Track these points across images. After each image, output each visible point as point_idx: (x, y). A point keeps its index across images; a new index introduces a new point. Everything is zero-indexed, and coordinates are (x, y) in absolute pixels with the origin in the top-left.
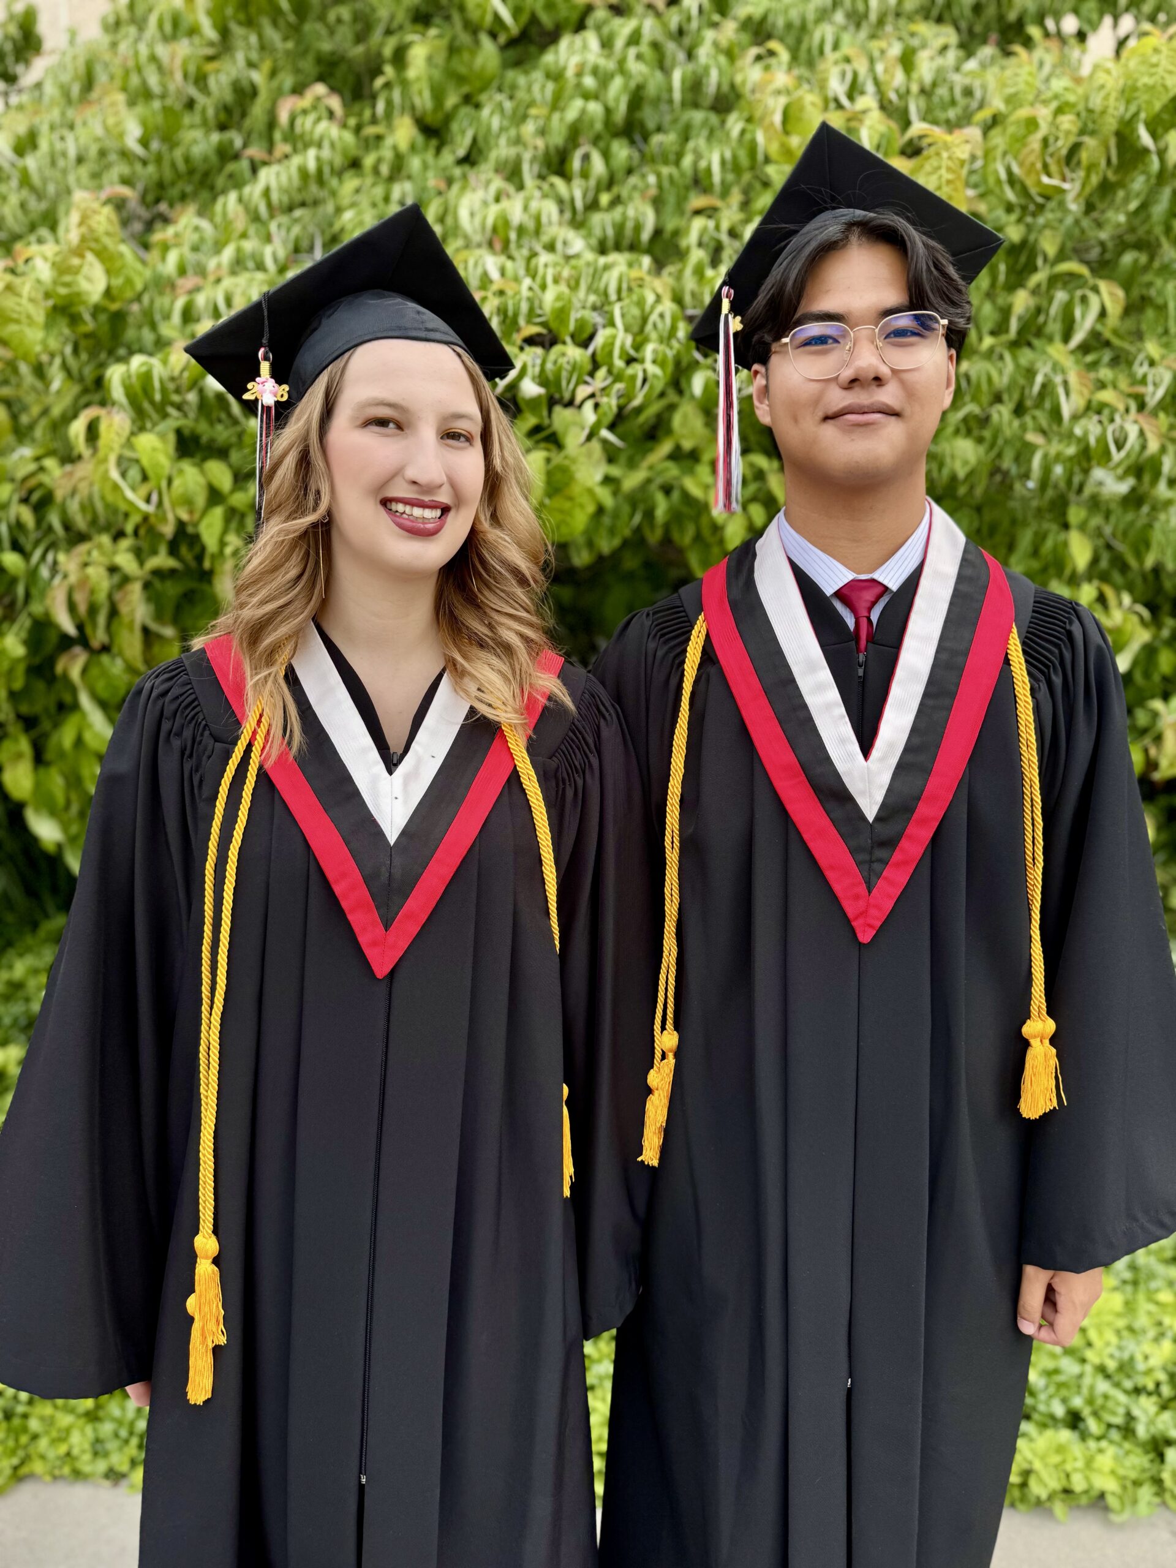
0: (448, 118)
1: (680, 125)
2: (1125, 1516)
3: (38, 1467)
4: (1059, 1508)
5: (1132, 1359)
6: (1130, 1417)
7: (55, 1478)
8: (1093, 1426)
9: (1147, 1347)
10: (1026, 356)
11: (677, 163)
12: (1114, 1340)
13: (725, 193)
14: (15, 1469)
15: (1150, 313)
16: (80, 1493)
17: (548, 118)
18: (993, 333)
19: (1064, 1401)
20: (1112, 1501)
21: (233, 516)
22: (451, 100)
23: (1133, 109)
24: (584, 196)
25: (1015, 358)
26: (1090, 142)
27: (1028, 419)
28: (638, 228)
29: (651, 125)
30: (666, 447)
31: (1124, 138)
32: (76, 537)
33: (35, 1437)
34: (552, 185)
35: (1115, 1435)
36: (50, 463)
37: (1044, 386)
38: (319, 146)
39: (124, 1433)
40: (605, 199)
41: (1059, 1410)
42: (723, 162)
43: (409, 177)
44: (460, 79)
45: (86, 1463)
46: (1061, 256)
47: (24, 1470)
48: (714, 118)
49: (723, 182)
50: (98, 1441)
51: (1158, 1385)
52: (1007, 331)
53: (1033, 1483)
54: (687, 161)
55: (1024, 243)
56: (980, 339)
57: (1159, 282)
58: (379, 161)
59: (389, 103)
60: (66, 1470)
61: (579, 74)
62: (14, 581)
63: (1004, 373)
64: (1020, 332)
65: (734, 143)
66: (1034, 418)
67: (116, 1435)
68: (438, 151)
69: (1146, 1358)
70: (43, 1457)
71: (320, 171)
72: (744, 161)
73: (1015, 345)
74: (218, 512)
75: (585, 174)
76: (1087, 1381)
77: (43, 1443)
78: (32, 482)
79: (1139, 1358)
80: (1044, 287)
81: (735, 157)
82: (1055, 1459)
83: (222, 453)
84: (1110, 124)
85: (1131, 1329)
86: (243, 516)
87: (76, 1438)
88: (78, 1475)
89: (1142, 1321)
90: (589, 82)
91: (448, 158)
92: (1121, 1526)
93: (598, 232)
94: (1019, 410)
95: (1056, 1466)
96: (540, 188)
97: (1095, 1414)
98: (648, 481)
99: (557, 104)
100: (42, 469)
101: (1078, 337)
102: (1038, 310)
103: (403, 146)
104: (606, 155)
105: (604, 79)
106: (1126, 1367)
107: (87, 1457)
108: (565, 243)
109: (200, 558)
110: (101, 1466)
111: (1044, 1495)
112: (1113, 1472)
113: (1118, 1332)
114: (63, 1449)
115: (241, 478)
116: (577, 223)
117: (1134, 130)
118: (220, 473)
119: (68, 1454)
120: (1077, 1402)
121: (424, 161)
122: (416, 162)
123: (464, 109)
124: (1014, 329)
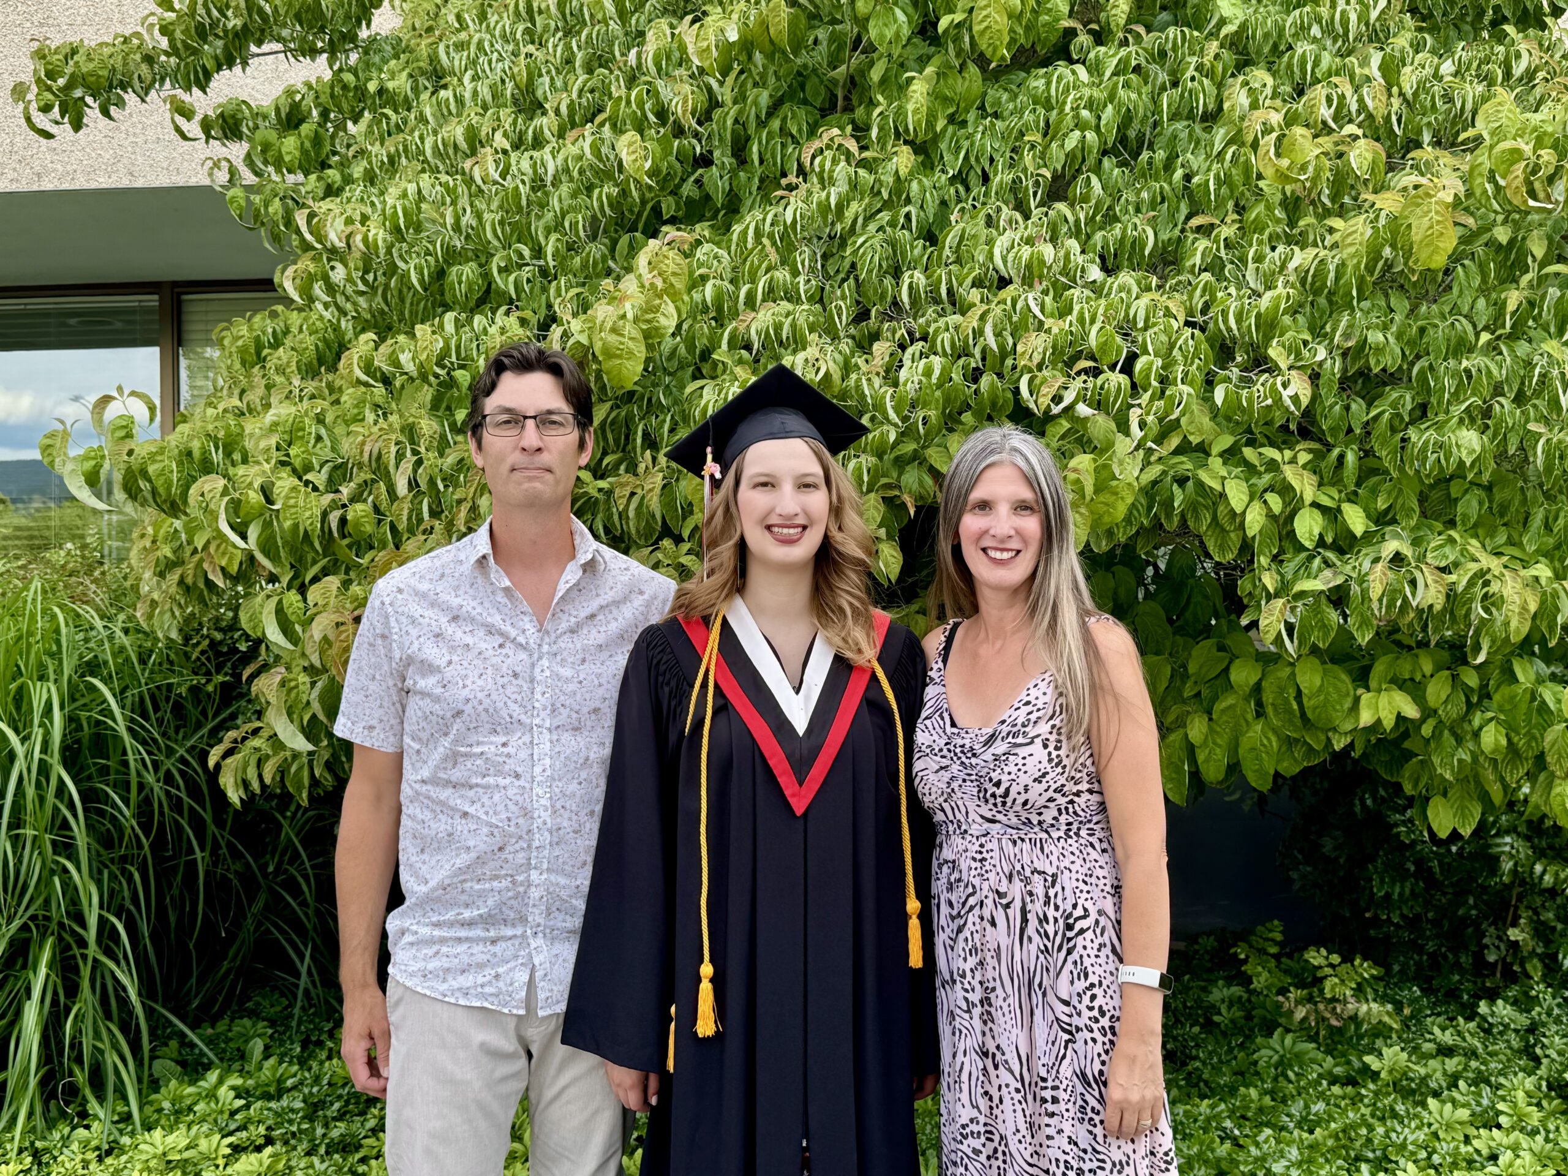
0: (936, 138)
10: (1523, 348)
11: (1168, 179)
17: (1046, 147)
22: (940, 125)
25: (1512, 350)
27: (1529, 408)
28: (1140, 244)
30: (1174, 442)
34: (1056, 209)
38: (836, 184)
42: (1218, 181)
44: (946, 100)
46: (1548, 259)
48: (1201, 130)
49: (1217, 196)
52: (1503, 326)
54: (1179, 174)
55: (1512, 241)
56: (1477, 335)
58: (877, 182)
59: (882, 128)
61: (1077, 108)
63: (1500, 367)
64: (1514, 326)
65: (1227, 165)
66: (1535, 406)
68: (931, 171)
71: (839, 205)
72: (1239, 179)
73: (1514, 336)
75: (1085, 199)
80: (1535, 284)
81: (1228, 176)
90: (1085, 113)
91: (941, 178)
94: (1520, 399)
96: (1046, 214)
98: (1164, 474)
103: (903, 172)
104: (1102, 177)
105: (1097, 109)
121: (920, 181)
122: (915, 185)
123: (951, 129)
124: (1508, 324)
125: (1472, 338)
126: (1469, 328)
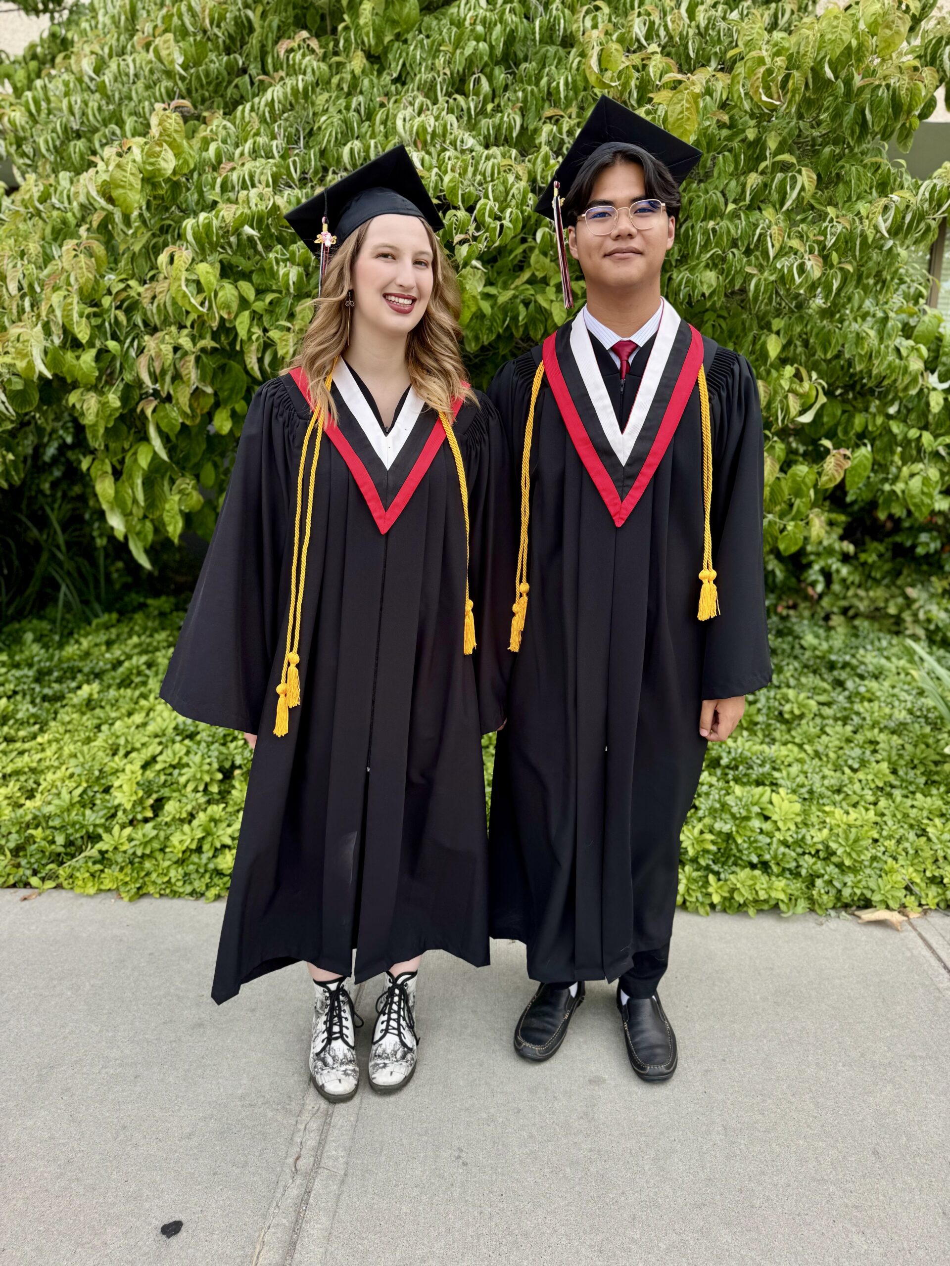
0: (387, 50)
1: (539, 56)
2: (790, 914)
3: (151, 889)
4: (751, 911)
5: (803, 838)
6: (798, 866)
7: (161, 895)
8: (775, 869)
9: (813, 832)
10: (755, 215)
11: (537, 84)
12: (793, 828)
13: (568, 105)
14: (139, 889)
15: (841, 186)
16: (177, 903)
17: (453, 53)
18: (735, 201)
19: (759, 856)
20: (782, 906)
21: (256, 317)
22: (387, 39)
23: (822, 54)
24: (476, 108)
25: (747, 217)
26: (796, 74)
27: (752, 258)
28: (510, 129)
29: (521, 55)
30: (526, 275)
31: (816, 71)
32: (153, 330)
33: (148, 874)
34: (455, 99)
35: (787, 875)
36: (133, 283)
37: (760, 235)
38: (304, 74)
39: (202, 870)
40: (490, 107)
41: (755, 860)
42: (567, 83)
43: (361, 93)
44: (394, 23)
45: (179, 886)
46: (779, 151)
47: (144, 891)
48: (562, 52)
49: (566, 97)
50: (186, 874)
51: (818, 851)
52: (744, 200)
53: (736, 896)
54: (544, 82)
55: (758, 140)
56: (726, 204)
57: (847, 166)
58: (341, 79)
59: (347, 40)
60: (168, 891)
61: (473, 24)
62: (114, 358)
63: (738, 227)
64: (752, 200)
65: (574, 71)
67: (197, 871)
68: (380, 73)
69: (812, 837)
70: (154, 883)
71: (305, 89)
72: (581, 84)
73: (750, 208)
74: (247, 314)
75: (477, 93)
76: (774, 846)
77: (154, 876)
78: (124, 295)
79: (808, 838)
80: (769, 170)
81: (574, 81)
82: (751, 882)
83: (246, 276)
84: (809, 62)
85: (806, 825)
86: (261, 317)
87: (172, 873)
88: (175, 894)
89: (814, 819)
90: (480, 28)
91: (386, 78)
92: (787, 919)
93: (484, 131)
94: (746, 252)
95: (750, 886)
96: (447, 102)
97: (778, 864)
98: (515, 297)
99: (458, 44)
100: (128, 286)
101: (788, 204)
102: (765, 185)
103: (358, 71)
104: (490, 79)
105: (489, 26)
106: (800, 842)
107: (180, 884)
108: (462, 142)
109: (233, 343)
110: (188, 889)
111: (742, 902)
112: (784, 891)
113: (796, 824)
114: (166, 879)
115: (260, 292)
116: (472, 126)
117: (822, 68)
118: (248, 289)
119: (169, 882)
120: (767, 857)
121: (371, 81)
122: (366, 82)
123: (396, 44)
124: (748, 198)
125: (723, 208)
126: (722, 200)
